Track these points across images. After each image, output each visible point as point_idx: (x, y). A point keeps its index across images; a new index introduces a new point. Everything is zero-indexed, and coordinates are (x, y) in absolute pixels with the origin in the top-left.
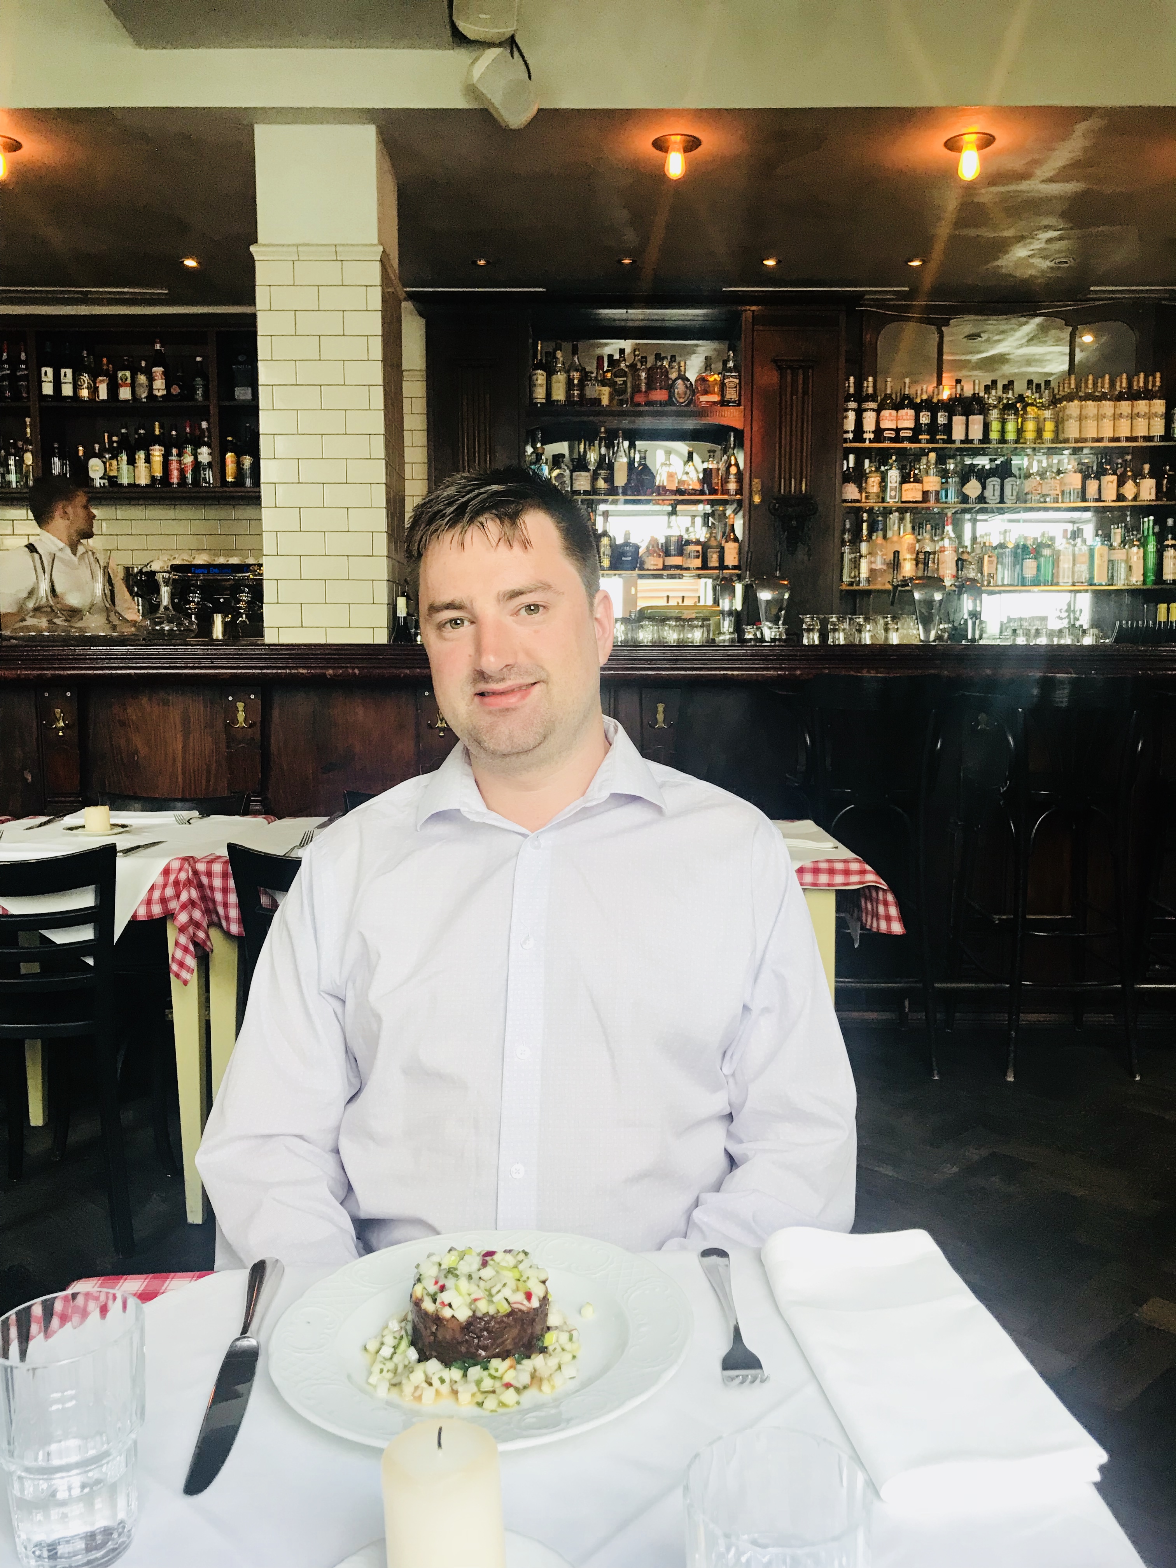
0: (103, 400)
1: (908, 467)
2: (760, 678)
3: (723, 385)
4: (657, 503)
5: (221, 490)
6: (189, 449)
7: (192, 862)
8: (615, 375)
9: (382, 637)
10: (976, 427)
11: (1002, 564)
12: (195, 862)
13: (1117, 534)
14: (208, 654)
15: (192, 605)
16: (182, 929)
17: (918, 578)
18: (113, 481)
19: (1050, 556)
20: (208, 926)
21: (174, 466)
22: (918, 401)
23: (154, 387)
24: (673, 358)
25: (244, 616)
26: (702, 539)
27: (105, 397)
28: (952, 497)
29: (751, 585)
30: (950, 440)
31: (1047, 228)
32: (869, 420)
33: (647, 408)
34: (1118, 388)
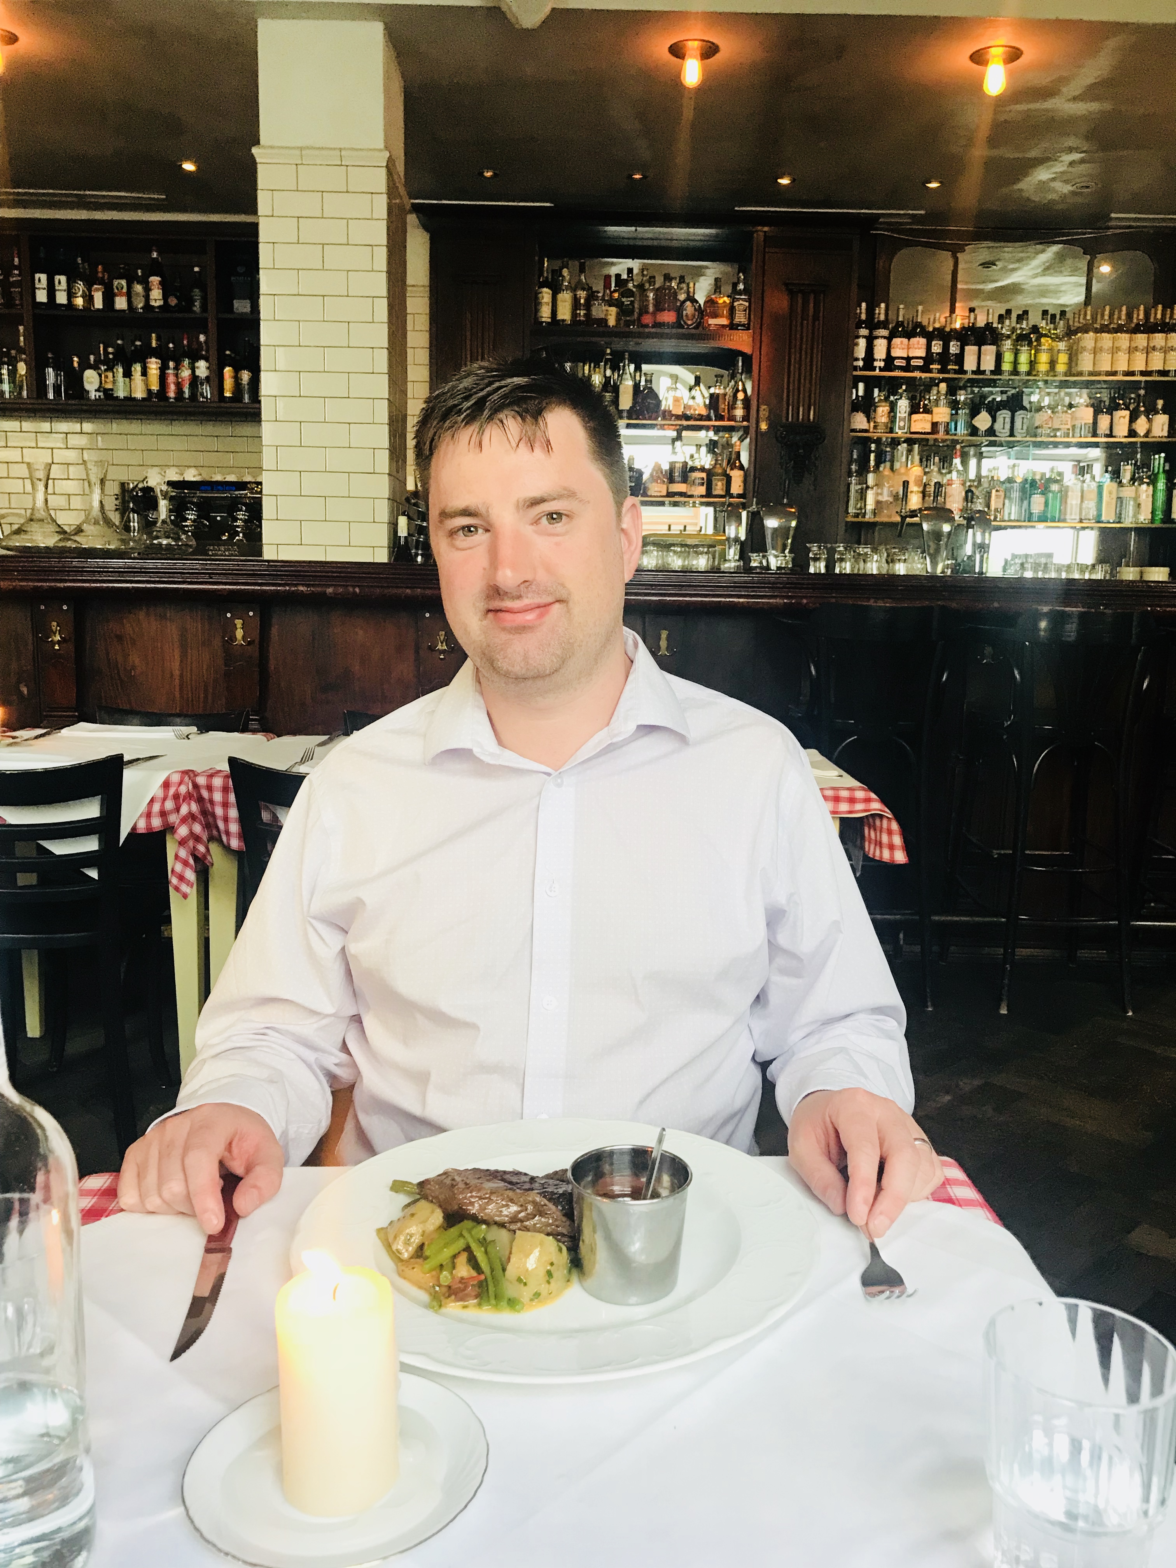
0: (98, 310)
1: (918, 398)
2: (765, 607)
3: (732, 309)
4: (662, 427)
5: (218, 405)
6: (186, 362)
7: (192, 775)
8: (622, 295)
9: (382, 556)
10: (988, 357)
11: (1010, 499)
12: (196, 776)
13: (1127, 471)
14: (207, 569)
15: (188, 523)
16: (182, 843)
17: (926, 509)
18: (108, 394)
19: (1059, 492)
20: (208, 841)
21: (171, 379)
22: (931, 329)
23: (151, 297)
24: (682, 279)
25: (241, 535)
26: (707, 467)
27: (101, 307)
28: (962, 430)
29: (758, 512)
30: (962, 371)
31: (1070, 150)
32: (880, 347)
33: (653, 330)
34: (1135, 321)
